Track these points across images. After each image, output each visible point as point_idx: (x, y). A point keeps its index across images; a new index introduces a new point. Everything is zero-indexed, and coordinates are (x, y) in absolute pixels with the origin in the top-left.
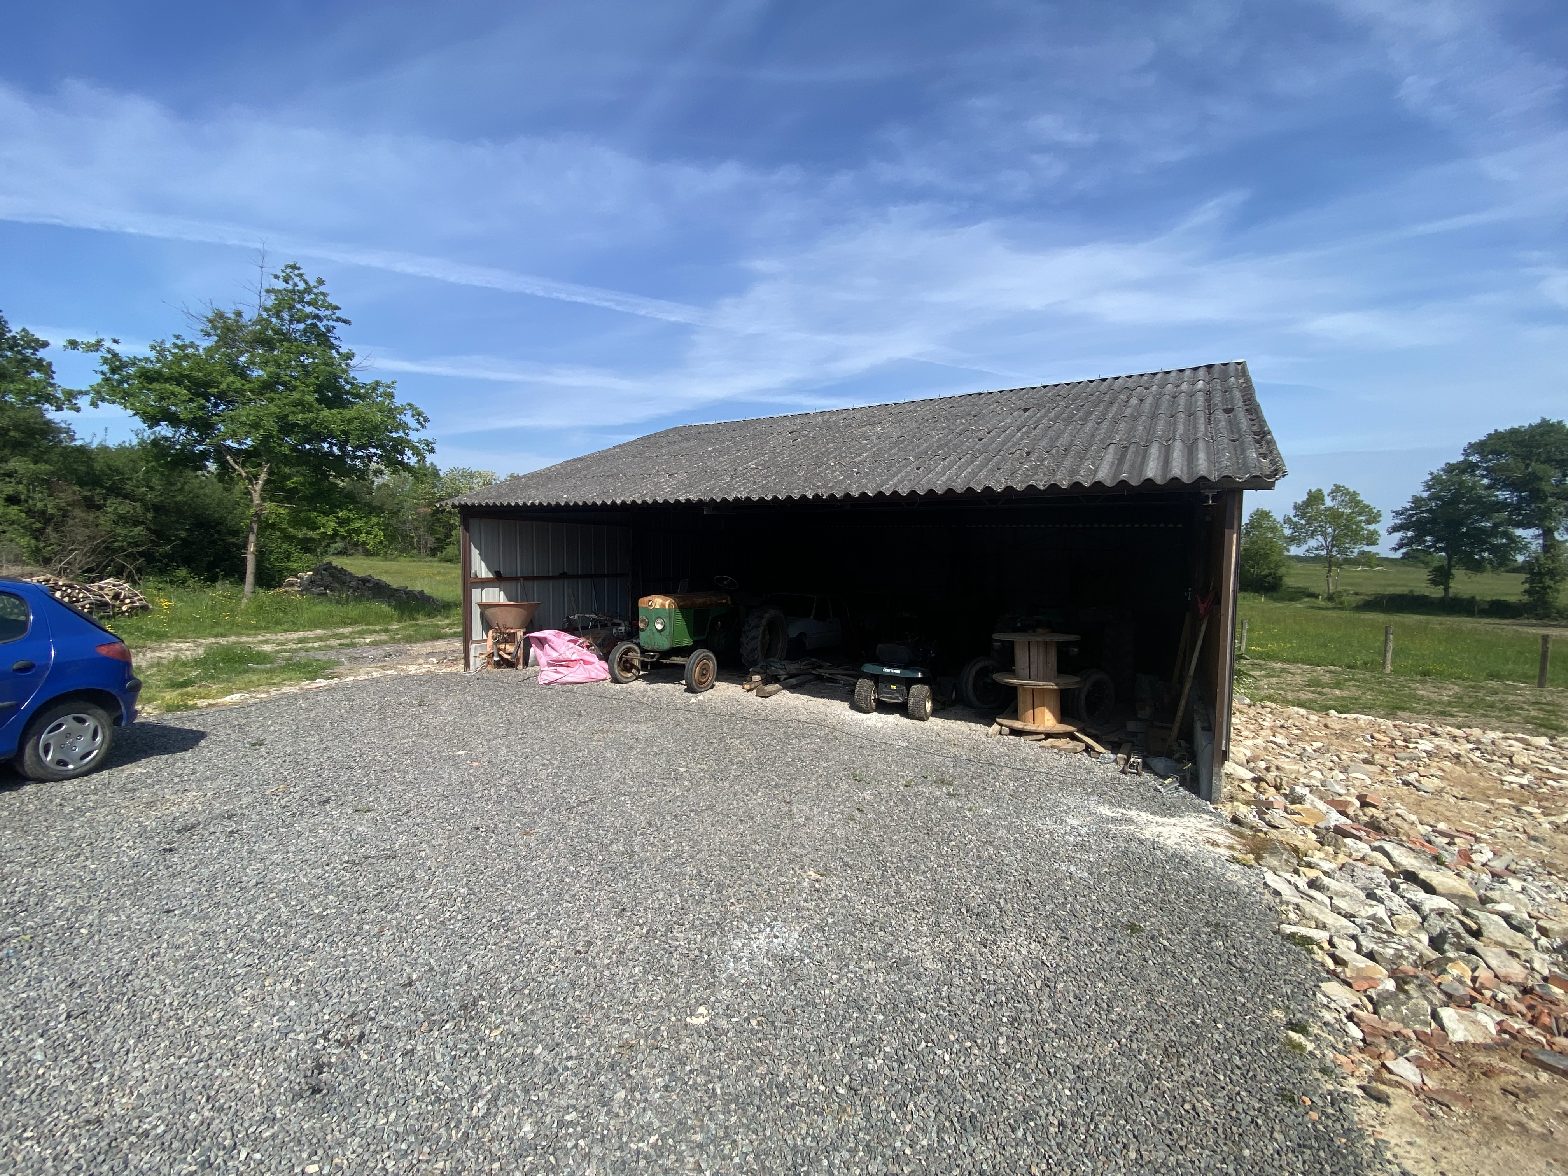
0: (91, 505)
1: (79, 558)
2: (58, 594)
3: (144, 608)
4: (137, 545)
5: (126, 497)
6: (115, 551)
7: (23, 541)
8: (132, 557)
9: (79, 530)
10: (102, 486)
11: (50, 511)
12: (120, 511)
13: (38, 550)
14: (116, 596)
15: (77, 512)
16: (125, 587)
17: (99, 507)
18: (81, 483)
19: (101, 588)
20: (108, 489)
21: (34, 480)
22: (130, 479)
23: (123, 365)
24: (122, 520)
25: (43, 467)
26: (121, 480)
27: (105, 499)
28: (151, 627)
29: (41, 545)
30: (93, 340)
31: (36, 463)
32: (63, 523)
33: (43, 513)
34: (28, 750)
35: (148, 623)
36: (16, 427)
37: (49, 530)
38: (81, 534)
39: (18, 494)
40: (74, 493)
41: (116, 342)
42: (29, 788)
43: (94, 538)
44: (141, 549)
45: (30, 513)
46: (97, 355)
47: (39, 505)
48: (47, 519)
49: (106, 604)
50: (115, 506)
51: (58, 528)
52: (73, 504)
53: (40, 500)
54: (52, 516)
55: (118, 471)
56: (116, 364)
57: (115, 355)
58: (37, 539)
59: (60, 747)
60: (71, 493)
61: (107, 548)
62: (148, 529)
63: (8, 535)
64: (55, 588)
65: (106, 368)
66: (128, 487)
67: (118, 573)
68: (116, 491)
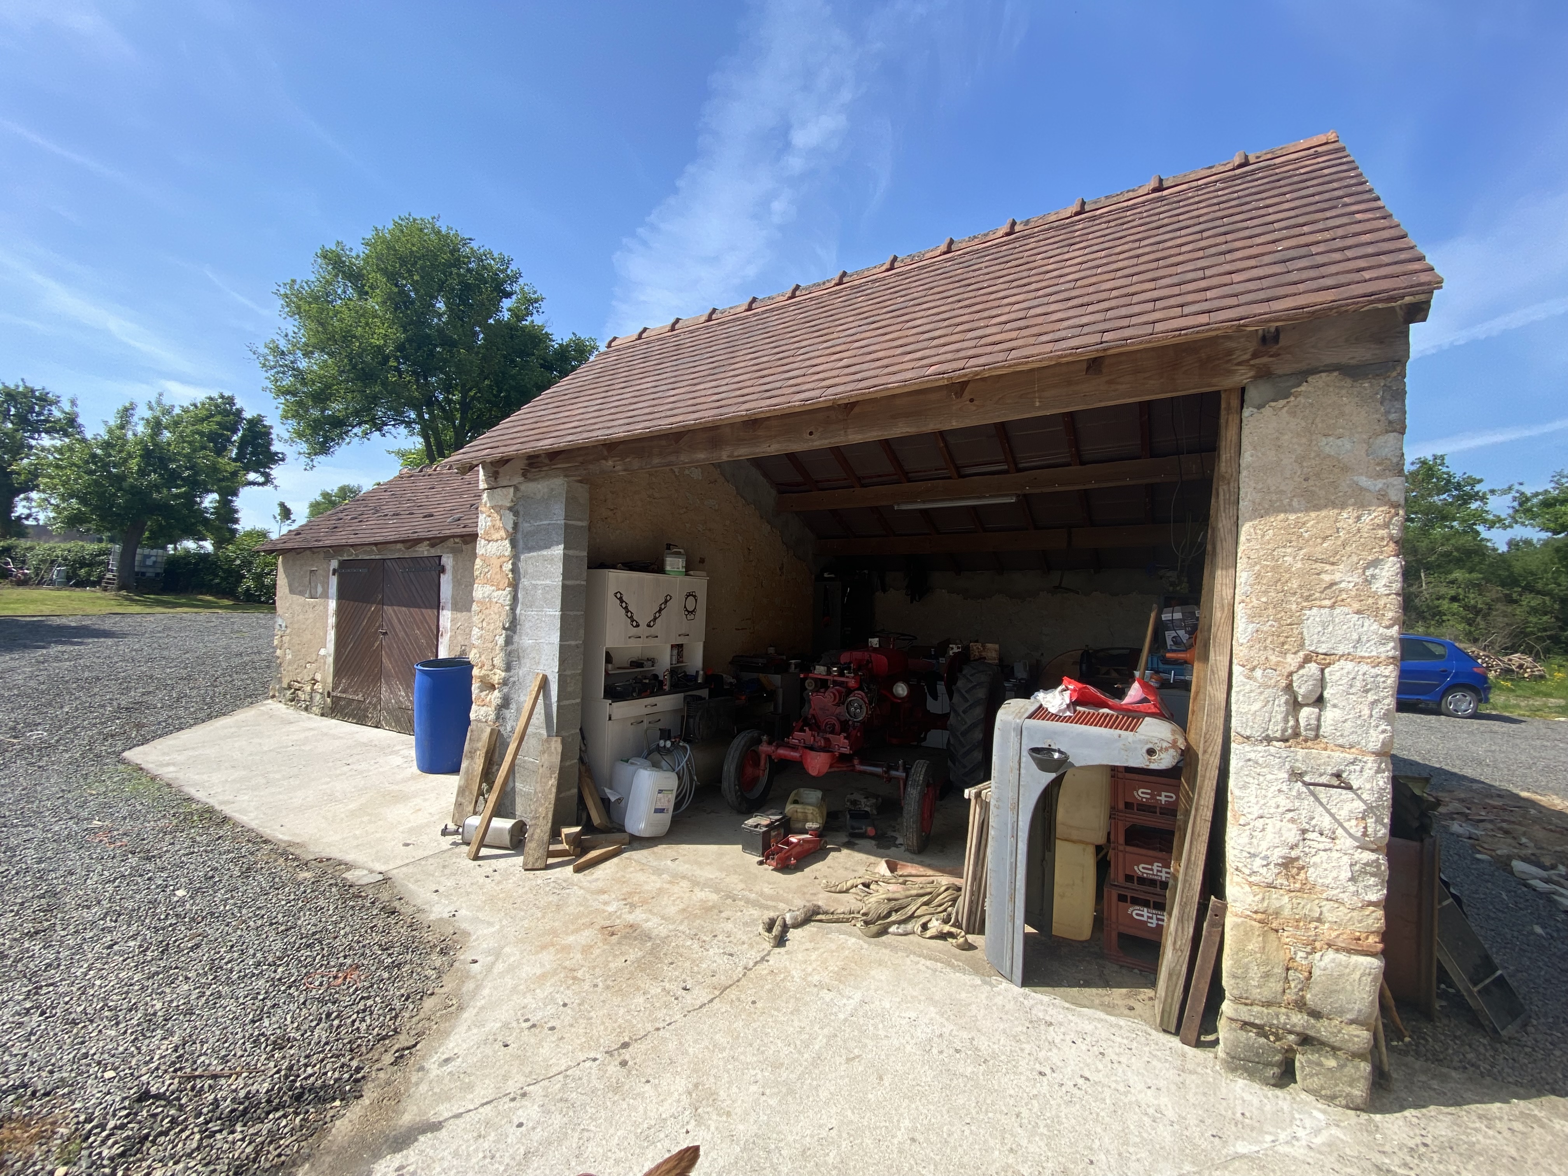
0: (1510, 600)
1: (1499, 639)
2: (1480, 661)
3: (1542, 677)
4: (1545, 630)
5: (1539, 592)
6: (1527, 635)
7: (1461, 627)
8: (1539, 639)
9: (1500, 619)
10: (1520, 586)
11: (1479, 606)
12: (1533, 604)
13: (1470, 632)
14: (1521, 666)
15: (1499, 606)
16: (1528, 660)
17: (1516, 602)
18: (1503, 585)
19: (1510, 660)
20: (1523, 588)
21: (1472, 585)
22: (1541, 578)
23: (1528, 500)
24: (1534, 611)
25: (1475, 575)
26: (1534, 580)
27: (1521, 595)
28: (1543, 688)
29: (1473, 629)
30: (1506, 487)
31: (1470, 573)
32: (1488, 614)
33: (1475, 607)
34: (1443, 702)
35: (1542, 687)
36: (1457, 549)
37: (1479, 619)
38: (1501, 621)
39: (1458, 594)
40: (1497, 592)
41: (1521, 484)
42: (1443, 718)
43: (1511, 625)
44: (1548, 633)
45: (1466, 607)
46: (1509, 497)
47: (1472, 602)
48: (1477, 612)
49: (1513, 671)
50: (1530, 600)
51: (1485, 617)
52: (1498, 600)
53: (1473, 598)
54: (1481, 610)
55: (1532, 573)
56: (1523, 500)
57: (1522, 494)
58: (1470, 625)
59: (1455, 705)
60: (1495, 591)
61: (1521, 632)
62: (1557, 618)
63: (1451, 623)
64: (1478, 657)
65: (1516, 504)
66: (1539, 586)
67: (1529, 651)
68: (1529, 588)
